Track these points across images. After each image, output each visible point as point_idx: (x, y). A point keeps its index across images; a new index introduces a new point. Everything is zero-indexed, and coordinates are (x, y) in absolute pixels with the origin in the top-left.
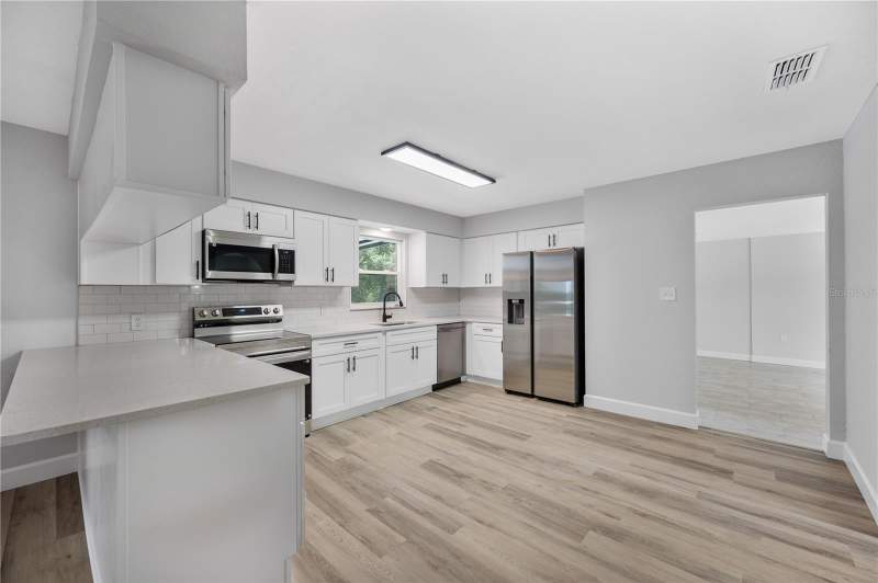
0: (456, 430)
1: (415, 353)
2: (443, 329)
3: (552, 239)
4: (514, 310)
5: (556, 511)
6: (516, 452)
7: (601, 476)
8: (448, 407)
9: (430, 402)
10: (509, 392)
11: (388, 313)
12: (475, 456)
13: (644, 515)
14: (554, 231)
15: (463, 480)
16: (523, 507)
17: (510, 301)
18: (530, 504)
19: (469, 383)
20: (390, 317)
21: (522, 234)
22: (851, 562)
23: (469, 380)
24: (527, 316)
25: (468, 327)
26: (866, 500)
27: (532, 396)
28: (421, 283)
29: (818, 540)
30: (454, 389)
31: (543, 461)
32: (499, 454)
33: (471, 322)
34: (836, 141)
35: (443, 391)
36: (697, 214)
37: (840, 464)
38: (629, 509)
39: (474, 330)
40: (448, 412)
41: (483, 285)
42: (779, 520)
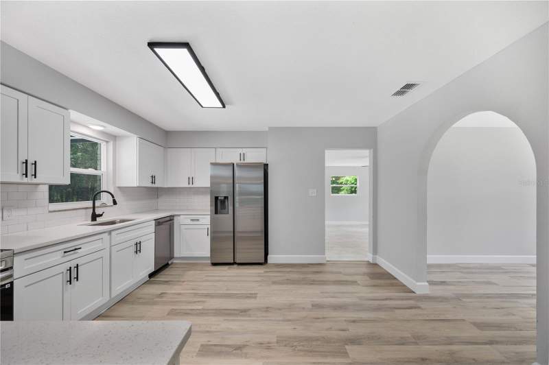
0: (200, 307)
1: (138, 248)
2: (159, 222)
3: (243, 156)
4: (219, 204)
5: (319, 342)
6: (259, 309)
7: (316, 306)
8: (176, 289)
9: (154, 289)
10: (214, 264)
11: (98, 212)
12: (234, 325)
13: (354, 321)
14: (244, 151)
15: (244, 351)
16: (301, 350)
17: (216, 198)
18: (303, 346)
19: (176, 264)
20: (101, 215)
21: (218, 150)
22: (419, 308)
23: (175, 261)
24: (231, 208)
25: (175, 218)
26: (397, 277)
27: (234, 263)
28: (134, 182)
29: (405, 302)
30: (166, 271)
31: (280, 309)
32: (250, 316)
33: (179, 215)
34: (374, 128)
35: (158, 276)
36: (326, 151)
37: (375, 265)
38: (345, 320)
39: (182, 222)
40: (179, 294)
41: (187, 186)
42: (391, 299)
